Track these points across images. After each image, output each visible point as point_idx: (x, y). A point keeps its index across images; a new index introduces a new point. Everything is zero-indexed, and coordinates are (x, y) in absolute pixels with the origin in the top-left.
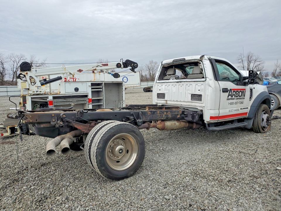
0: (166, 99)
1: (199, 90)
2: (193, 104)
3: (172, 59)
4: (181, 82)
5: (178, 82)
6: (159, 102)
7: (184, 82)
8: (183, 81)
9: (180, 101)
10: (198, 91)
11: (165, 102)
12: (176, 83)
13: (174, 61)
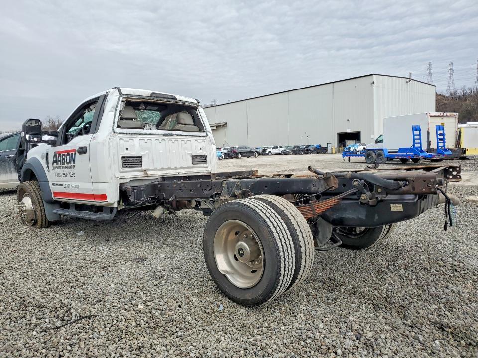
0: (144, 167)
1: (201, 149)
2: (195, 170)
3: (149, 91)
4: (171, 135)
5: (166, 135)
6: (125, 175)
7: (177, 135)
8: (175, 135)
9: (176, 168)
10: (200, 151)
11: (143, 173)
12: (162, 137)
13: (153, 95)
